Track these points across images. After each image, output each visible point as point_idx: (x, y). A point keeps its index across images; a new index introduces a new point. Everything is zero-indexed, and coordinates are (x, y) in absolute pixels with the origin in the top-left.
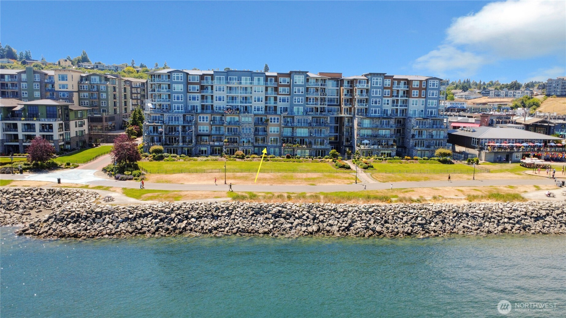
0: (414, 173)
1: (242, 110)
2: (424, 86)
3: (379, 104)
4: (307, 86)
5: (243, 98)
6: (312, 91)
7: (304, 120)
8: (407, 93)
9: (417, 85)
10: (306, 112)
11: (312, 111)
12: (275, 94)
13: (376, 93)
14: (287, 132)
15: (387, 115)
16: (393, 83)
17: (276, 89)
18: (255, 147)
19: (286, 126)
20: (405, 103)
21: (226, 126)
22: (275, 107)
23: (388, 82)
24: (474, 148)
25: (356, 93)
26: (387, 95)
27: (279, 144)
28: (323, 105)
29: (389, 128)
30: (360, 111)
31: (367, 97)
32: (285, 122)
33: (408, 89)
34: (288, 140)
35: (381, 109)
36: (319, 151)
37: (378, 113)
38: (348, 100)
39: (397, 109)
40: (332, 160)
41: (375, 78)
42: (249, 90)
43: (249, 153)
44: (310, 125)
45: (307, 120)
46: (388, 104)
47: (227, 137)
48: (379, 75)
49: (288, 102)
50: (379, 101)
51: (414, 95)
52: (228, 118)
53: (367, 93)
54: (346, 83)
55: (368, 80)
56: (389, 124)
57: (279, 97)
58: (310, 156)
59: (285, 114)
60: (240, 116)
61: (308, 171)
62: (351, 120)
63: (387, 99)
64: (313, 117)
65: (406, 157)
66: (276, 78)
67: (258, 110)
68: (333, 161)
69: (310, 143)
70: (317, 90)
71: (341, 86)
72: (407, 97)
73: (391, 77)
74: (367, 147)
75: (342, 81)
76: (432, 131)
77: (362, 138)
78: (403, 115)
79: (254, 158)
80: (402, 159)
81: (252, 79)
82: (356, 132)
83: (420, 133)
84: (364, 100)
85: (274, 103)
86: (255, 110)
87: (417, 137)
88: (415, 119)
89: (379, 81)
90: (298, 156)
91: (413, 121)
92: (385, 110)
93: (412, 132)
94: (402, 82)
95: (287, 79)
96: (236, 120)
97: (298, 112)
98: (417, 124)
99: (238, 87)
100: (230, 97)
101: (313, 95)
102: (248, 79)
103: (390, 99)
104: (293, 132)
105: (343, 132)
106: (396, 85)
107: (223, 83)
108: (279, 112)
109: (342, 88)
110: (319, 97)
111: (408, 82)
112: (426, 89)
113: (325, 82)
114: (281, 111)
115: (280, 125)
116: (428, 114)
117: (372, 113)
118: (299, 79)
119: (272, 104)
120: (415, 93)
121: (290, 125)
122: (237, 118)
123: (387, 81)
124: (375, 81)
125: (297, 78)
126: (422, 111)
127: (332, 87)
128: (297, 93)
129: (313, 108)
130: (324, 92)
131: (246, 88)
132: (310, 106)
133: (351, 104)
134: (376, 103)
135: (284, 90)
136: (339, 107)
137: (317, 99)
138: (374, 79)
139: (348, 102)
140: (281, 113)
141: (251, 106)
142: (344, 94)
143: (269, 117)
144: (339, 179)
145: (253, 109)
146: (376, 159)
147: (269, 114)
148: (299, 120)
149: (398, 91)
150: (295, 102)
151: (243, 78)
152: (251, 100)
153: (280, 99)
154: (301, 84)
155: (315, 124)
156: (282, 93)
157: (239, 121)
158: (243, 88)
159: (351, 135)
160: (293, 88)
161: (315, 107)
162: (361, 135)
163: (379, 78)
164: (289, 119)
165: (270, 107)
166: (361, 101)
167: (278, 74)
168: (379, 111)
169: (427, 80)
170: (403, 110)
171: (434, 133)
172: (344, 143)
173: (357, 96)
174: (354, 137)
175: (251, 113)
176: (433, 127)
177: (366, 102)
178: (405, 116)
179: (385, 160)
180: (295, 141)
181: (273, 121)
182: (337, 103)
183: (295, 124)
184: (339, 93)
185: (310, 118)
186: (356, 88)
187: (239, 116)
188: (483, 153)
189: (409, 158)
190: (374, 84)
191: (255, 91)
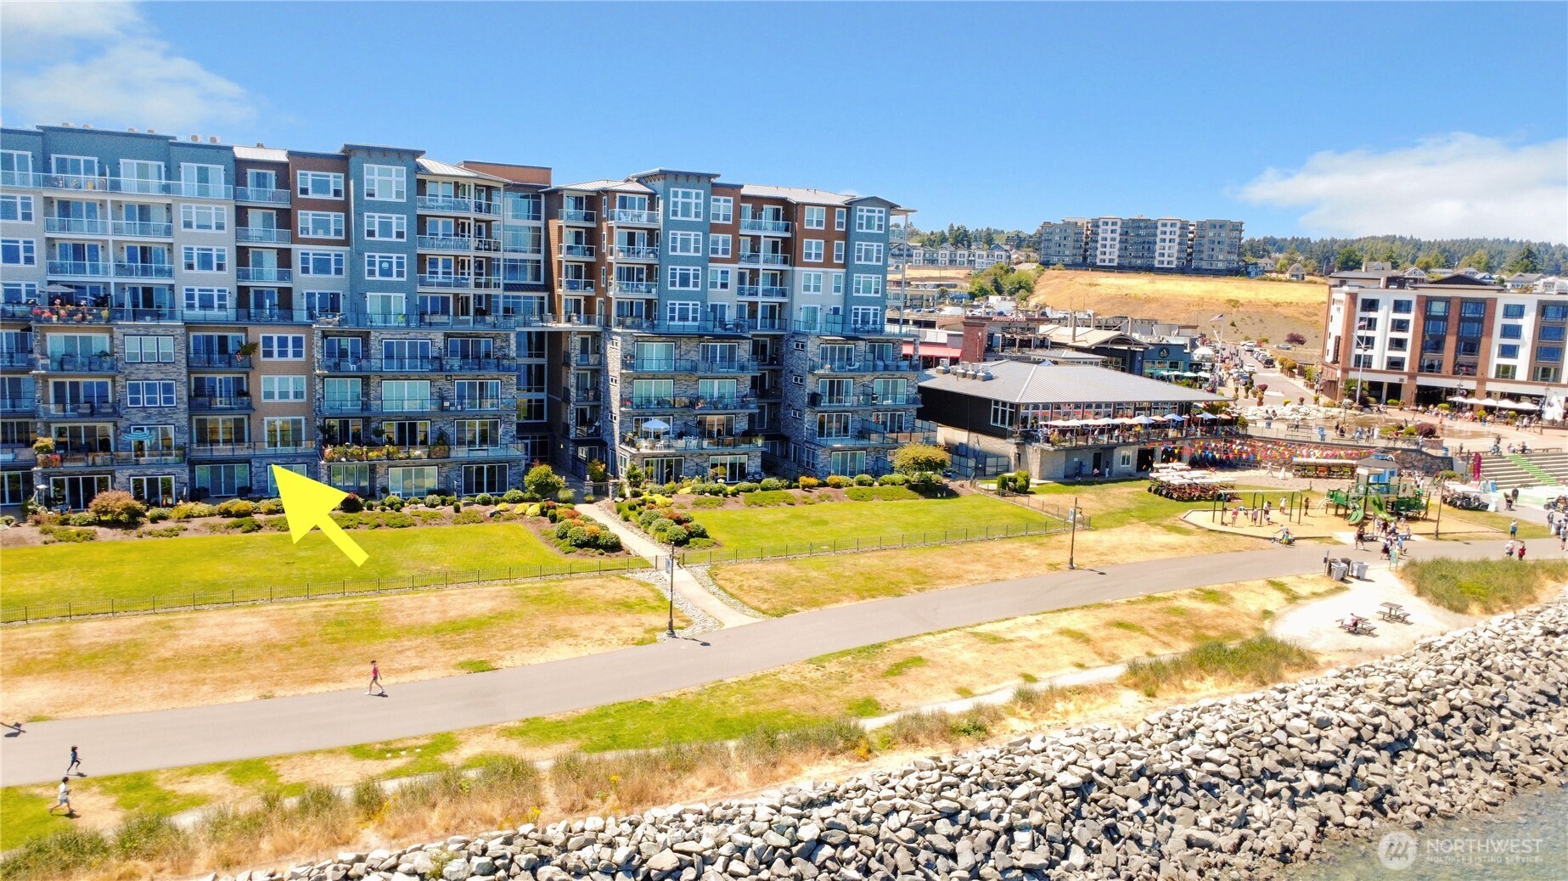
0: (858, 551)
1: (128, 305)
2: (840, 225)
3: (696, 285)
4: (419, 212)
5: (132, 251)
6: (440, 232)
7: (413, 346)
8: (788, 249)
9: (819, 223)
10: (420, 313)
11: (445, 312)
12: (279, 239)
13: (684, 244)
14: (343, 393)
15: (723, 324)
16: (738, 213)
17: (285, 219)
18: (192, 464)
19: (336, 370)
20: (779, 281)
21: (45, 378)
22: (286, 294)
23: (723, 207)
24: (1002, 434)
25: (611, 241)
26: (720, 255)
27: (307, 446)
28: (487, 285)
29: (734, 371)
30: (626, 310)
31: (651, 260)
32: (330, 354)
33: (788, 235)
34: (345, 425)
35: (704, 303)
36: (480, 470)
37: (695, 319)
38: (578, 269)
39: (753, 305)
40: (535, 508)
41: (680, 191)
42: (158, 219)
43: (167, 492)
44: (436, 364)
45: (424, 346)
46: (724, 286)
47: (53, 427)
48: (693, 181)
49: (339, 271)
50: (696, 277)
51: (809, 256)
52: (56, 341)
53: (650, 243)
54: (568, 207)
55: (652, 197)
56: (732, 359)
57: (298, 250)
58: (443, 492)
59: (330, 322)
60: (117, 333)
61: (446, 579)
62: (594, 344)
63: (721, 267)
64: (447, 336)
65: (803, 480)
66: (283, 172)
67: (206, 303)
68: (543, 514)
69: (442, 439)
70: (461, 227)
71: (552, 214)
72: (785, 262)
73: (733, 189)
74: (660, 448)
75: (555, 196)
76: (872, 381)
77: (640, 410)
78: (773, 326)
79: (189, 517)
80: (789, 487)
81: (171, 172)
82: (615, 392)
83: (835, 388)
84: (640, 271)
85: (281, 278)
86: (191, 306)
87: (825, 402)
88: (818, 341)
89: (693, 201)
90: (393, 497)
91: (813, 346)
92: (714, 307)
93: (811, 385)
94: (768, 209)
95: (334, 179)
96: (96, 349)
97: (386, 314)
98: (824, 358)
99: (103, 204)
100: (64, 247)
101: (445, 247)
102: (153, 171)
103: (733, 269)
104: (366, 394)
105: (567, 391)
106: (747, 219)
107: (24, 182)
108: (301, 315)
109: (554, 224)
110: (471, 254)
111: (788, 211)
112: (846, 236)
113: (489, 198)
114: (310, 309)
115: (308, 368)
116: (856, 322)
117: (672, 318)
118: (385, 182)
119: (268, 277)
120: (812, 247)
121: (353, 367)
122: (100, 341)
123: (722, 203)
124: (680, 200)
125: (376, 177)
126: (836, 311)
127: (515, 217)
128: (377, 238)
129: (445, 300)
130: (489, 235)
131: (144, 211)
132: (435, 289)
133: (590, 284)
134: (685, 281)
135: (321, 225)
136: (545, 295)
137: (461, 264)
138: (676, 195)
139: (578, 276)
140: (311, 316)
141: (172, 287)
142: (564, 245)
143: (258, 334)
144: (590, 611)
145: (181, 300)
146: (702, 492)
147: (259, 323)
148: (389, 346)
149: (755, 240)
150: (372, 273)
151: (128, 166)
152: (171, 262)
153: (305, 260)
154: (394, 199)
155: (456, 362)
156: (311, 236)
157: (112, 354)
158: (130, 208)
159: (597, 397)
160: (360, 215)
161: (456, 296)
162: (634, 400)
163: (694, 192)
164: (346, 343)
165: (259, 294)
166: (628, 274)
167: (291, 154)
168: (695, 311)
169: (850, 206)
170: (773, 308)
171: (878, 386)
172: (572, 430)
173: (616, 255)
174: (608, 408)
175: (172, 317)
176: (875, 368)
177: (650, 277)
178: (780, 329)
179: (734, 494)
180: (379, 433)
181: (276, 349)
182: (537, 278)
183: (375, 363)
184: (541, 241)
185: (438, 337)
186: (612, 223)
187: (110, 331)
188: (1034, 453)
189: (813, 481)
190: (675, 213)
191: (188, 225)
